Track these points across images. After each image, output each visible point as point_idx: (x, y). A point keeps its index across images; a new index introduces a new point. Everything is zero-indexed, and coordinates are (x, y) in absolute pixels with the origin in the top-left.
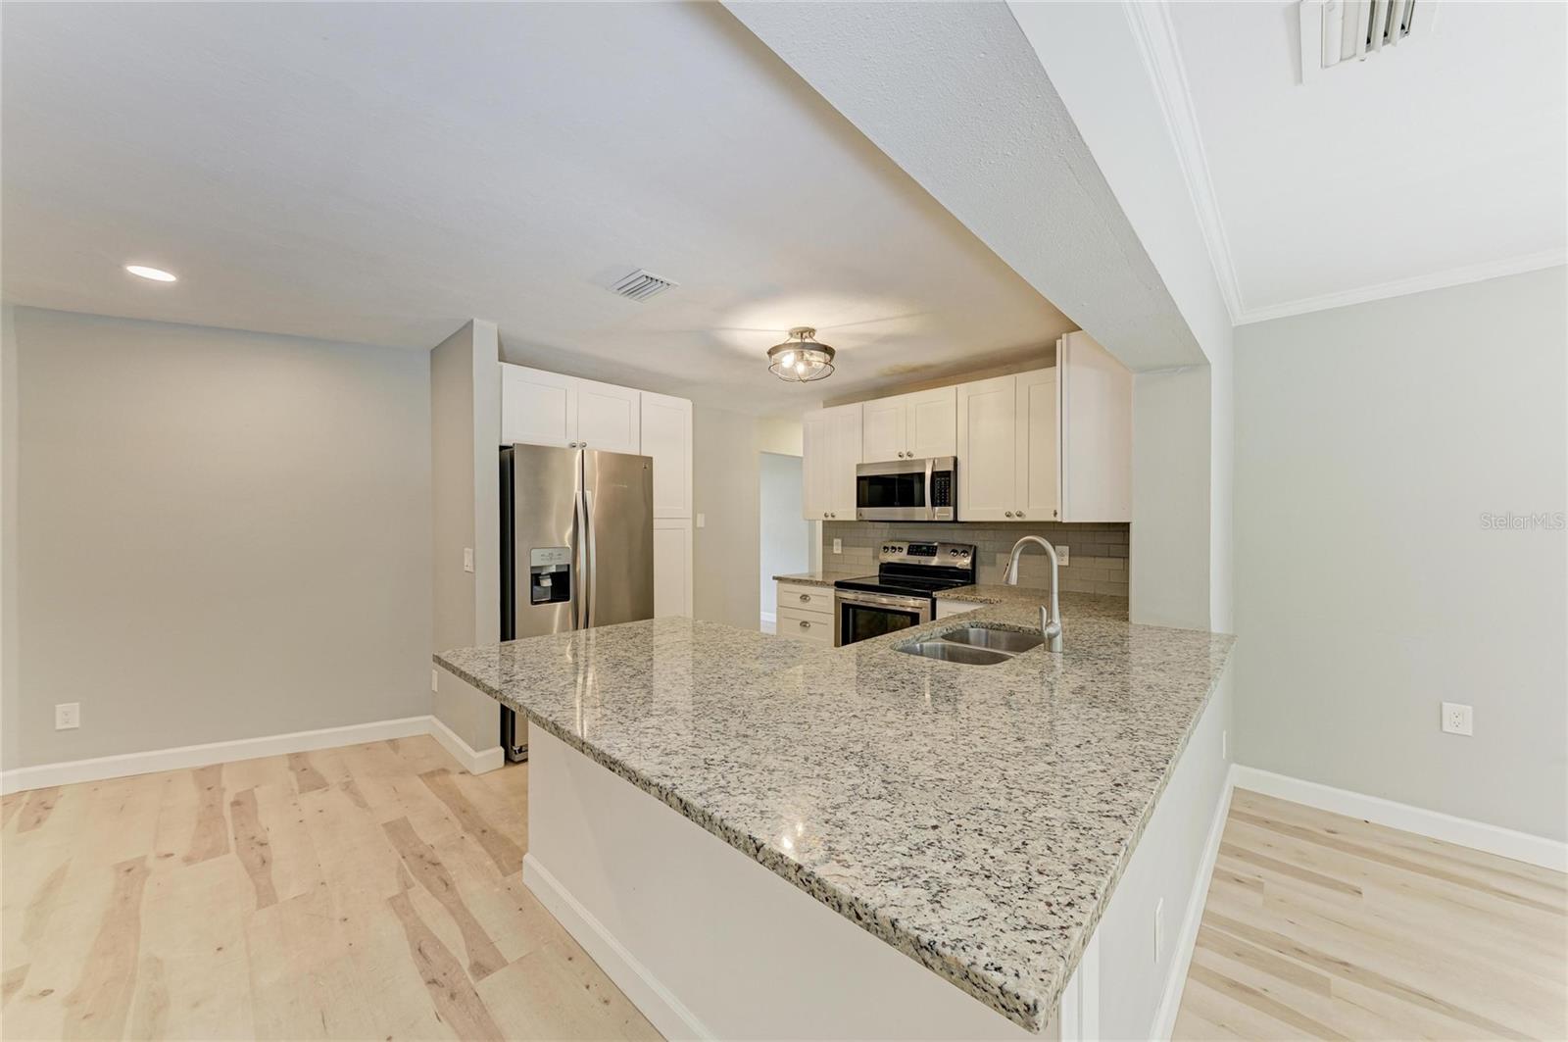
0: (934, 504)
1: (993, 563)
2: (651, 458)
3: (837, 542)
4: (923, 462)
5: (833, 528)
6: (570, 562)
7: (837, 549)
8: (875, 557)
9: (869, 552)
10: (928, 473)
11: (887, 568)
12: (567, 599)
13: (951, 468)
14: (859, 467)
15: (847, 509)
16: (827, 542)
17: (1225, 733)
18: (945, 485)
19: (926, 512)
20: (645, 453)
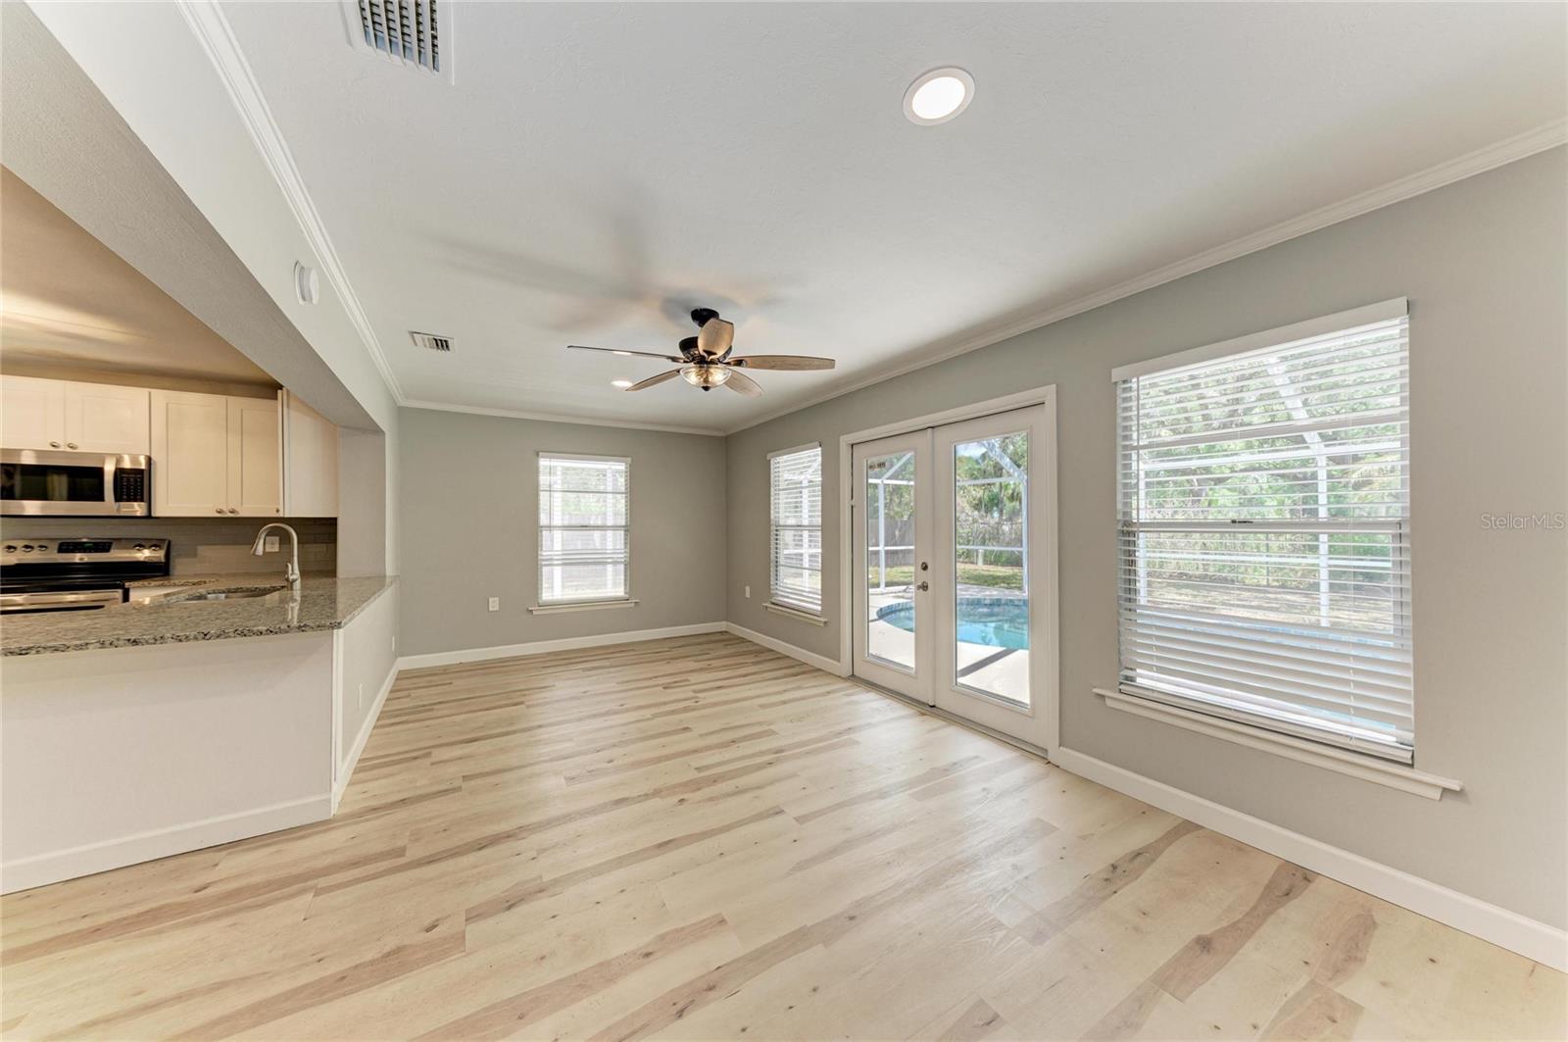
0: (118, 499)
4: (95, 457)
10: (109, 469)
13: (142, 467)
18: (135, 481)
19: (108, 507)
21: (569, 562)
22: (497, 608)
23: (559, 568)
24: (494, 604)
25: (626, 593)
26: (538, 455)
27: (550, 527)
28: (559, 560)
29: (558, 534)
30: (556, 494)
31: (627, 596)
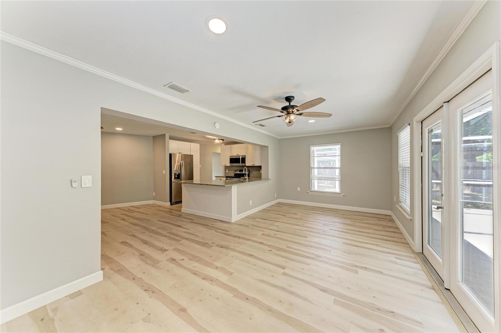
0: (242, 163)
1: (252, 173)
2: (193, 155)
3: (227, 170)
4: (240, 156)
5: (226, 167)
6: (180, 172)
7: (227, 171)
8: (234, 173)
9: (233, 172)
10: (241, 158)
11: (235, 174)
12: (179, 179)
13: (244, 157)
14: (230, 156)
15: (228, 164)
16: (225, 170)
17: (276, 194)
18: (244, 160)
19: (241, 164)
20: (191, 154)
21: (319, 179)
22: (299, 190)
23: (317, 181)
24: (299, 189)
25: (340, 191)
26: (309, 146)
27: (313, 168)
28: (316, 178)
29: (316, 170)
30: (315, 158)
31: (340, 192)
